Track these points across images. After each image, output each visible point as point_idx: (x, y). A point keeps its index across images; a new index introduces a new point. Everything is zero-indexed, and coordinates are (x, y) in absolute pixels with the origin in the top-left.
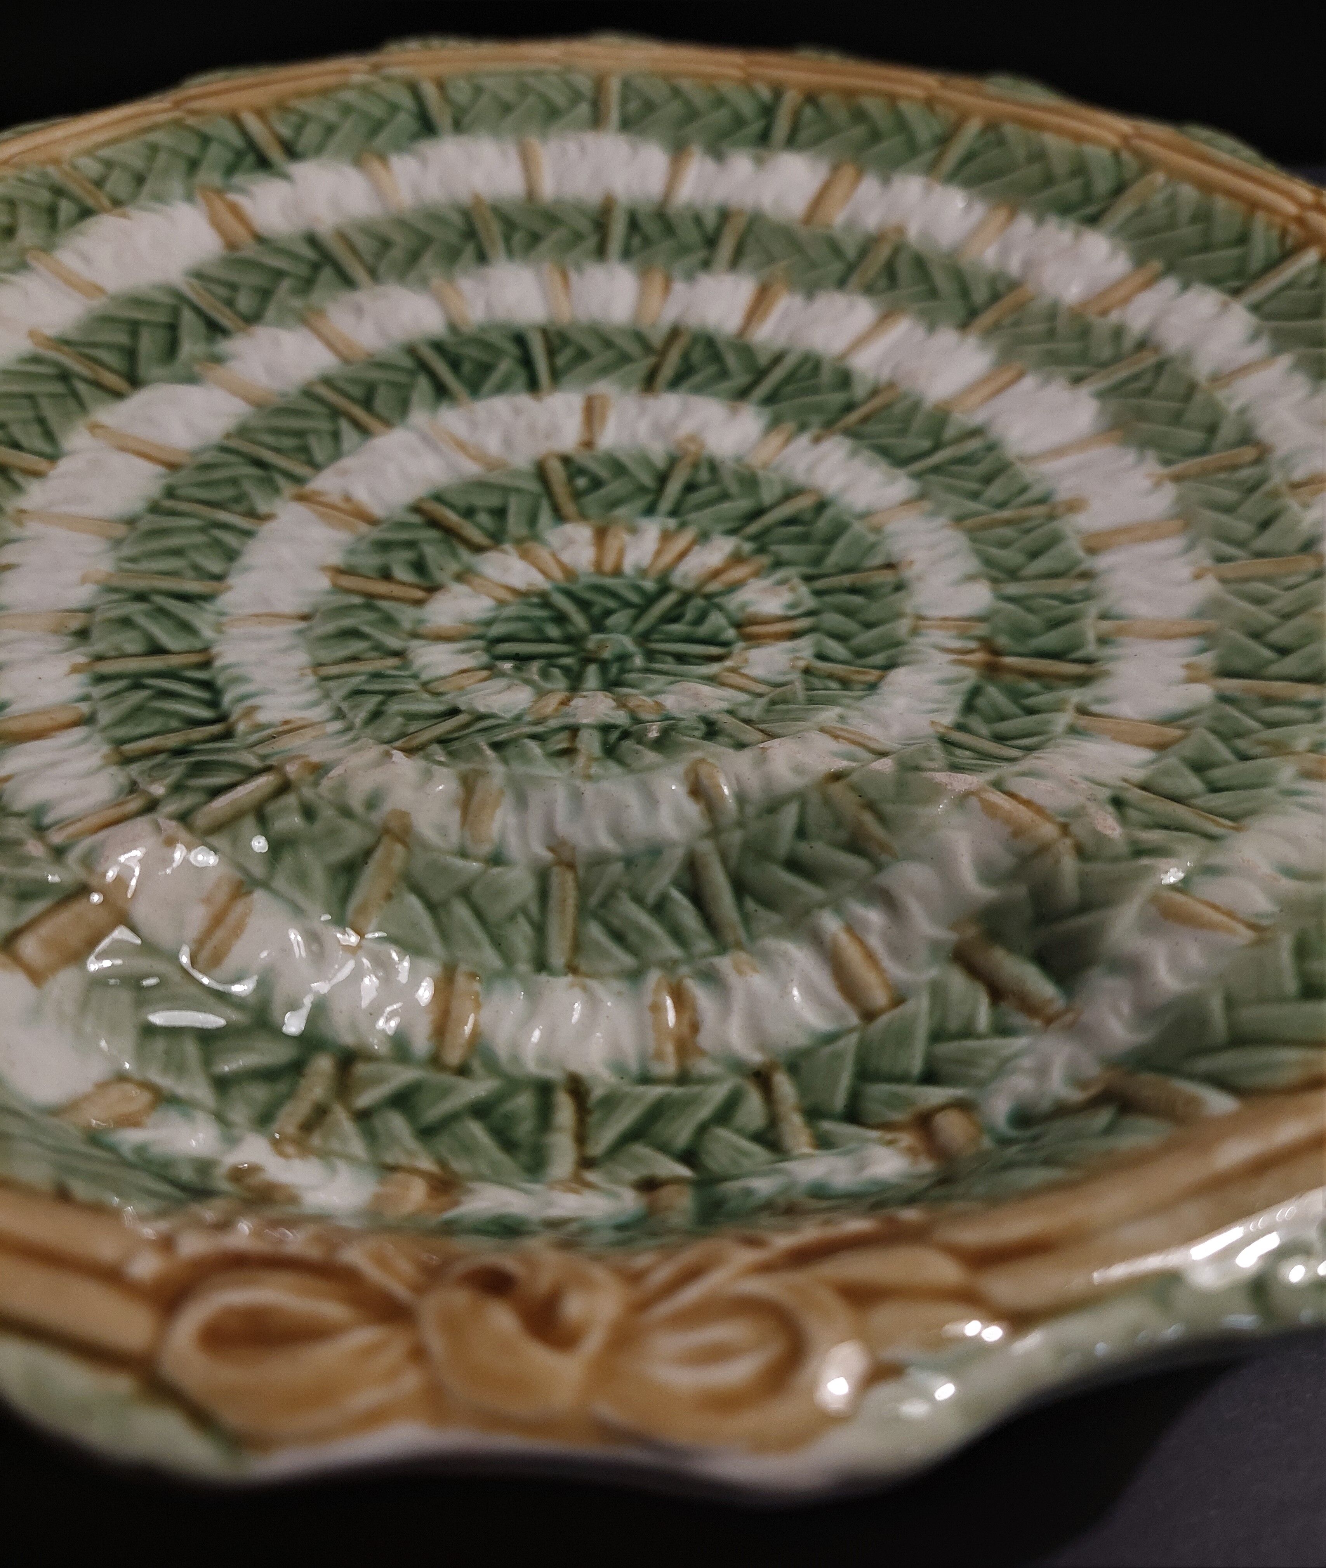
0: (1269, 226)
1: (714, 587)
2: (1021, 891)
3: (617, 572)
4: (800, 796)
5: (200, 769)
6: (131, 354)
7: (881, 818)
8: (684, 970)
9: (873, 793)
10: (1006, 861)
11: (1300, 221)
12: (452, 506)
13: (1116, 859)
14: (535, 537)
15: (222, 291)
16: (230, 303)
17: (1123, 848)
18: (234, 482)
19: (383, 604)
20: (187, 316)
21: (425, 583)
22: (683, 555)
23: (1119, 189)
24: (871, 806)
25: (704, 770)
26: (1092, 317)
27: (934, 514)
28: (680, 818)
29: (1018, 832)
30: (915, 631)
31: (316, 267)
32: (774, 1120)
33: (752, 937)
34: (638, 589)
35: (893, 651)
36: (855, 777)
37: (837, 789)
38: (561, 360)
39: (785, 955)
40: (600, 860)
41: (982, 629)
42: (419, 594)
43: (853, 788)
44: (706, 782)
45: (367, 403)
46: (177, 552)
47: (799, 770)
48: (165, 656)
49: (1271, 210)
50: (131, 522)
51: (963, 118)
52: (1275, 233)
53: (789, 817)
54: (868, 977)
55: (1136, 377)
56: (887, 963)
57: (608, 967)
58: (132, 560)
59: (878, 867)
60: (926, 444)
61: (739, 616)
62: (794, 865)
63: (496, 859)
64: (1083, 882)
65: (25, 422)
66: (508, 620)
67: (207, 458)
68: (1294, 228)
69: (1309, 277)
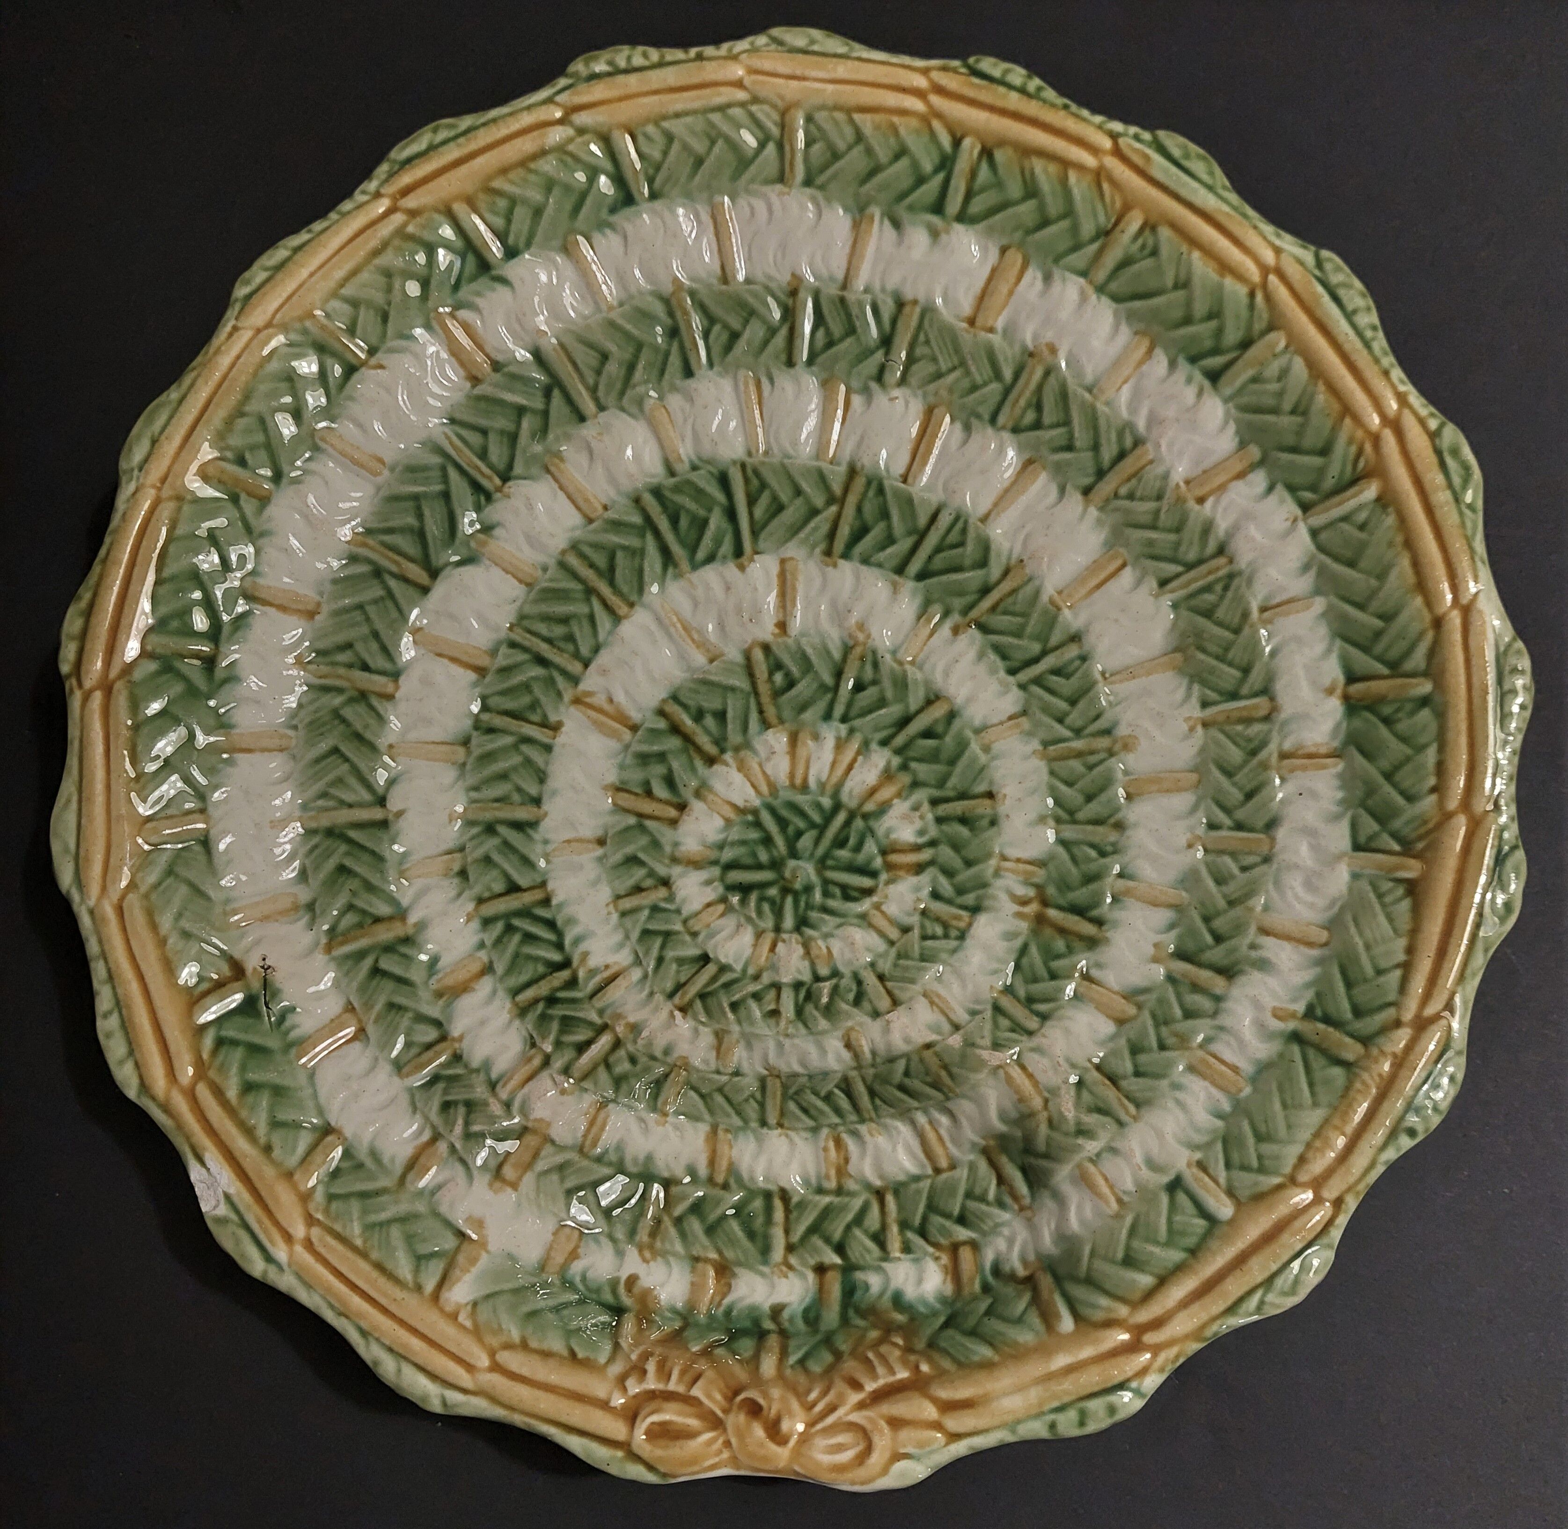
0: (1351, 441)
1: (869, 807)
2: (1018, 1134)
3: (804, 788)
4: (907, 1056)
5: (567, 1023)
6: (421, 535)
7: (951, 1075)
8: (841, 1128)
9: (947, 1060)
10: (1014, 1114)
11: (1376, 439)
12: (685, 707)
13: (1067, 1134)
14: (747, 745)
15: (475, 438)
16: (483, 455)
17: (1072, 1127)
18: (526, 687)
19: (648, 823)
20: (453, 474)
21: (675, 800)
22: (850, 768)
23: (1246, 344)
24: (945, 1067)
25: (853, 1035)
26: (1192, 504)
27: (1030, 734)
28: (839, 1059)
29: (1021, 1100)
30: (997, 873)
31: (547, 393)
32: (884, 1227)
33: (878, 1116)
34: (818, 806)
35: (980, 892)
36: (937, 1048)
37: (928, 1054)
38: (759, 512)
39: (896, 1128)
40: (795, 1075)
41: (1040, 875)
42: (673, 813)
43: (936, 1054)
44: (854, 1043)
45: (609, 574)
46: (503, 776)
47: (907, 1040)
48: (519, 894)
49: (1357, 420)
50: (466, 742)
51: (1127, 208)
52: (1353, 449)
53: (901, 1065)
54: (938, 1150)
55: (1208, 589)
56: (949, 1144)
57: (800, 1126)
58: (476, 789)
59: (948, 1099)
60: (1036, 648)
61: (885, 842)
62: (902, 1088)
63: (737, 1073)
64: (1049, 1141)
65: (364, 639)
66: (733, 844)
67: (501, 660)
68: (1368, 448)
69: (1362, 516)
